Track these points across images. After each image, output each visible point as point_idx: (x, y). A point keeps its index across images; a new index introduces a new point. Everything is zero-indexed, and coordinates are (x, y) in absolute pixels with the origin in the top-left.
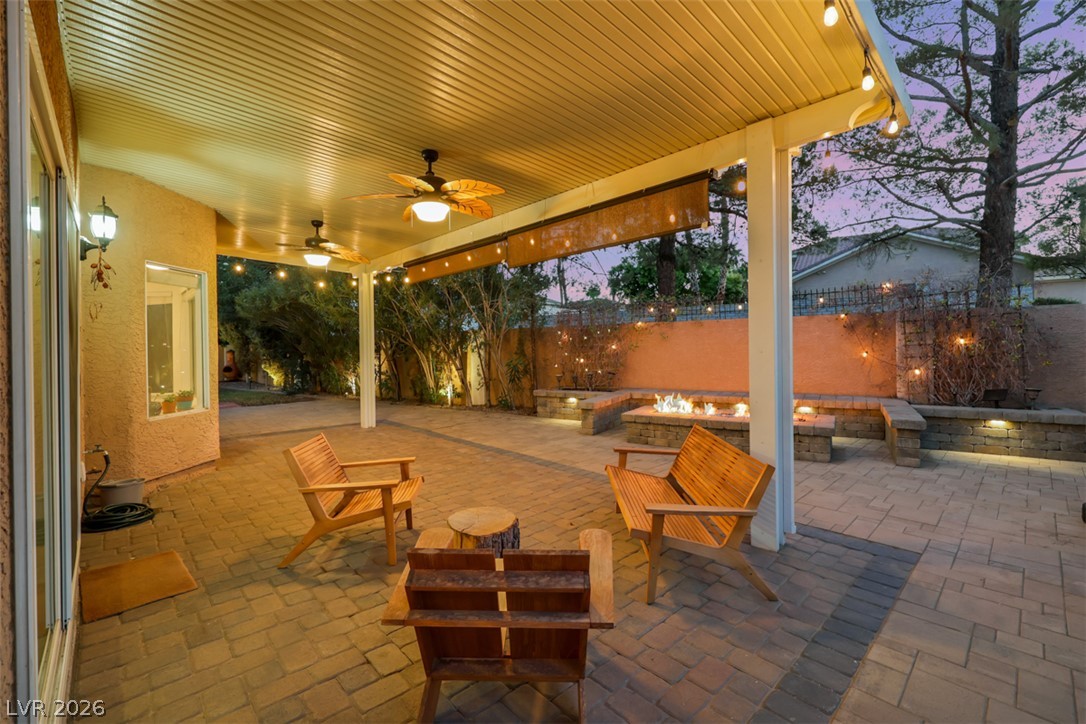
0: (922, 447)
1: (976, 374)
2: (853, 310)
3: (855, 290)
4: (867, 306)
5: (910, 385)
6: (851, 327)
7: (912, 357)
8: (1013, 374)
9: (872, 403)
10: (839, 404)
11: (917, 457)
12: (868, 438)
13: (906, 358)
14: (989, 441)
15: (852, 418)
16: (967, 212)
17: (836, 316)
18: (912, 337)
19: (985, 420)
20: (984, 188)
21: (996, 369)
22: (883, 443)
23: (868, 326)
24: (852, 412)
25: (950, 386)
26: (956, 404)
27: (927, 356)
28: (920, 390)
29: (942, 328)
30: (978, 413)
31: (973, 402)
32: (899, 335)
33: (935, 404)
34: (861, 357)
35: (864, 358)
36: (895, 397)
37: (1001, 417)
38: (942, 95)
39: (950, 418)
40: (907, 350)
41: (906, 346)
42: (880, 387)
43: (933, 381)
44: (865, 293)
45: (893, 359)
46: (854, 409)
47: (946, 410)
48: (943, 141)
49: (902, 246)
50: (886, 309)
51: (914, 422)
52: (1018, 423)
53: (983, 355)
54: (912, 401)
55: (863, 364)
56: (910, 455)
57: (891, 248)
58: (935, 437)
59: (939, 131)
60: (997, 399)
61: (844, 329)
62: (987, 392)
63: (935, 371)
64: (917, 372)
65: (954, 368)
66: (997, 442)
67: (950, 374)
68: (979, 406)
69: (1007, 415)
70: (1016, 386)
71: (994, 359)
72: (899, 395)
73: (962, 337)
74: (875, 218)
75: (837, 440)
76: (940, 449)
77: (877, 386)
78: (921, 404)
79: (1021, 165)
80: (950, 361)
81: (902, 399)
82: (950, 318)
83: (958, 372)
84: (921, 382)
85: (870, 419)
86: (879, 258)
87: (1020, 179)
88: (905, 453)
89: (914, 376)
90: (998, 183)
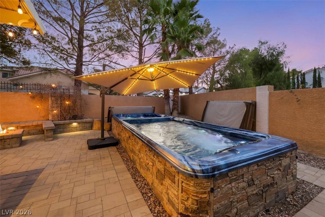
0: (53, 134)
1: (71, 111)
2: (34, 91)
3: (35, 85)
4: (39, 91)
5: (53, 116)
6: (33, 97)
7: (54, 107)
8: (79, 111)
9: (40, 123)
10: (27, 124)
11: (52, 137)
12: (38, 134)
13: (52, 107)
14: (73, 129)
15: (32, 129)
16: (72, 68)
17: (27, 93)
18: (54, 101)
19: (72, 123)
20: (75, 63)
21: (75, 110)
22: (43, 135)
23: (40, 97)
24: (33, 127)
25: (64, 115)
26: (65, 120)
27: (58, 107)
28: (56, 117)
29: (62, 99)
30: (70, 122)
31: (70, 119)
32: (50, 101)
33: (60, 120)
34: (37, 107)
35: (38, 108)
36: (49, 120)
37: (75, 122)
38: (66, 34)
39: (63, 124)
40: (52, 105)
41: (52, 104)
42: (43, 117)
43: (60, 114)
44: (39, 86)
45: (48, 107)
46: (33, 125)
47: (62, 122)
48: (66, 47)
49: (55, 74)
50: (46, 92)
51: (51, 127)
52: (79, 123)
53: (72, 106)
54: (53, 120)
55: (37, 110)
56: (50, 137)
57: (52, 74)
58: (59, 130)
59: (66, 44)
60: (75, 118)
61: (30, 98)
62: (73, 116)
63: (61, 111)
64: (55, 112)
65: (65, 110)
66: (74, 129)
67: (64, 112)
68: (71, 120)
69: (77, 121)
70: (80, 114)
71: (75, 107)
72: (50, 119)
73: (67, 102)
74: (46, 63)
75: (24, 138)
76: (60, 133)
77: (42, 117)
78: (56, 121)
79: (84, 60)
80: (64, 108)
81: (50, 120)
82: (64, 96)
83: (66, 111)
84: (56, 114)
85: (39, 128)
86: (48, 76)
87: (84, 63)
88: (48, 137)
89: (54, 113)
90: (79, 63)
